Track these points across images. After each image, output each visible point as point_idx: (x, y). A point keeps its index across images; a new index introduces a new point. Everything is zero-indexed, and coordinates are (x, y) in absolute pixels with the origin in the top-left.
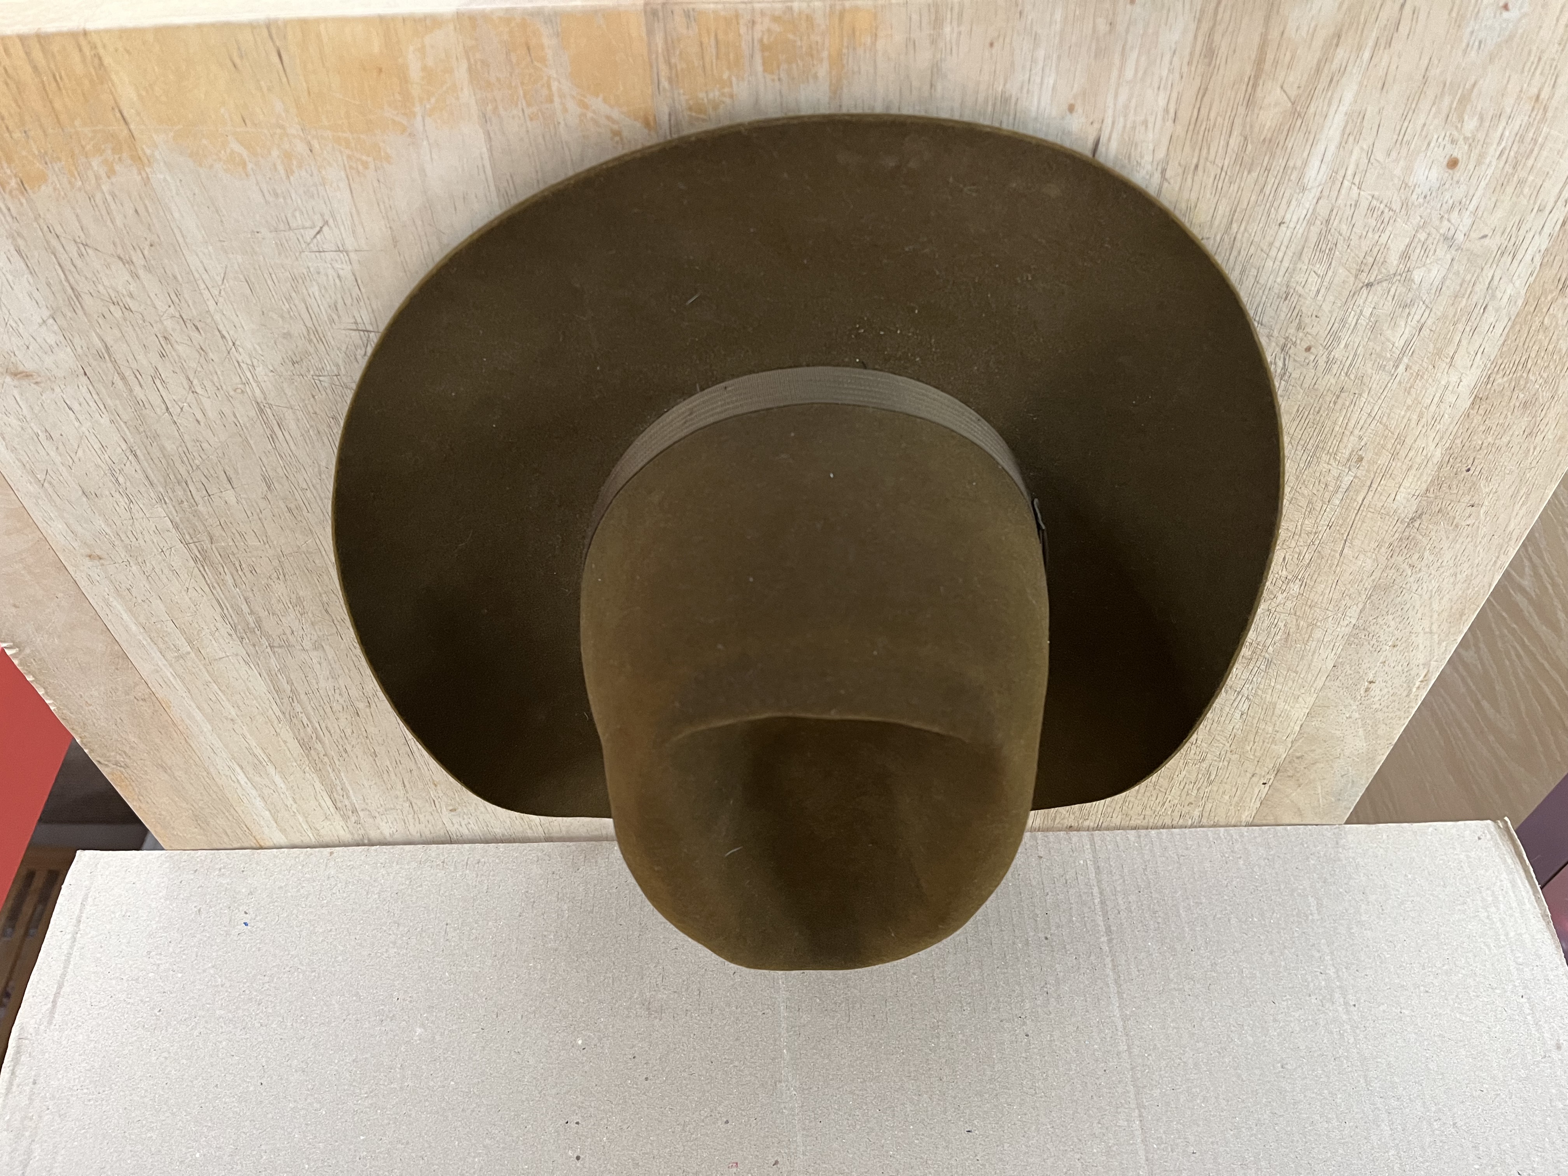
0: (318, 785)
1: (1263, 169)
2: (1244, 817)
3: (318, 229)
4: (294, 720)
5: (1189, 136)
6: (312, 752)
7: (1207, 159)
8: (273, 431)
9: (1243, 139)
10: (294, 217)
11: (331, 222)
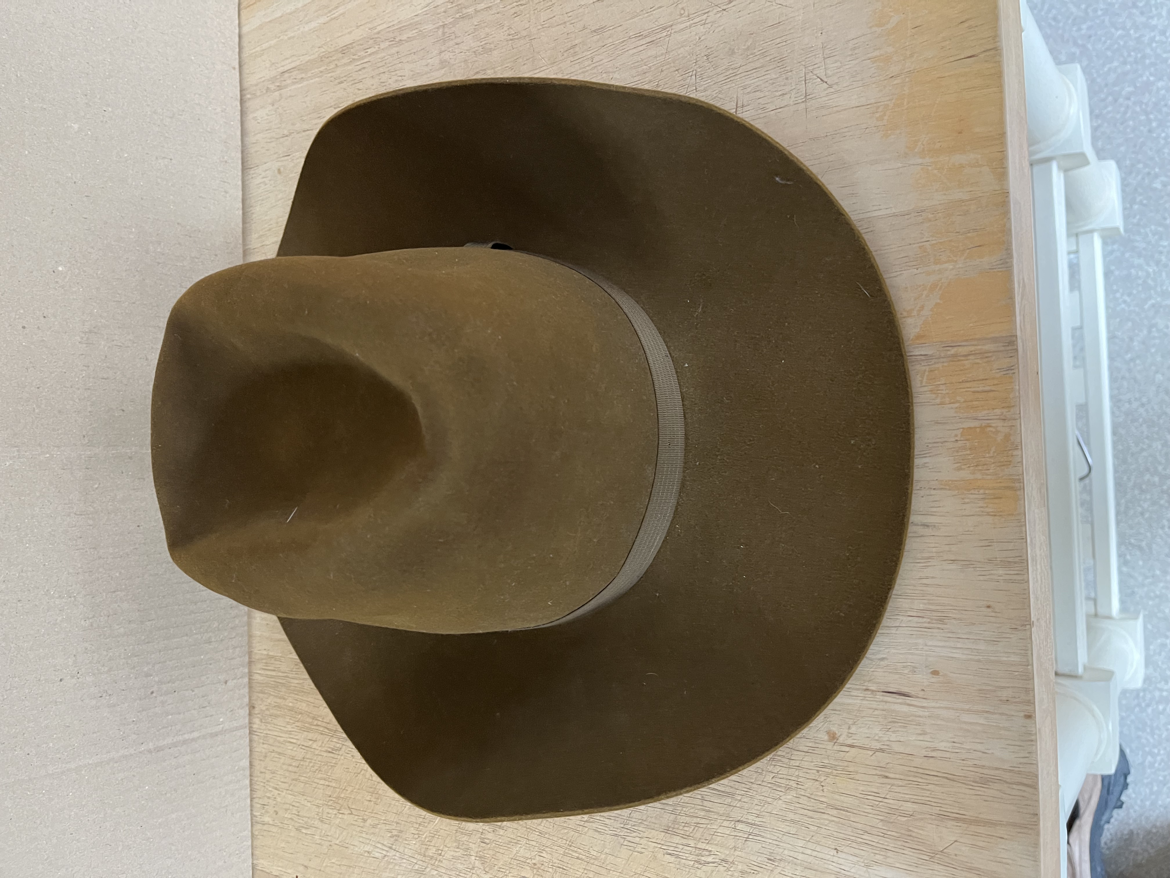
0: (307, 58)
1: (885, 832)
2: (261, 861)
3: (825, 80)
4: (371, 42)
5: (912, 769)
6: (340, 55)
7: (893, 785)
8: (646, 37)
9: (911, 813)
10: (836, 62)
11: (832, 90)
